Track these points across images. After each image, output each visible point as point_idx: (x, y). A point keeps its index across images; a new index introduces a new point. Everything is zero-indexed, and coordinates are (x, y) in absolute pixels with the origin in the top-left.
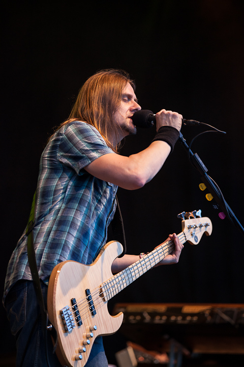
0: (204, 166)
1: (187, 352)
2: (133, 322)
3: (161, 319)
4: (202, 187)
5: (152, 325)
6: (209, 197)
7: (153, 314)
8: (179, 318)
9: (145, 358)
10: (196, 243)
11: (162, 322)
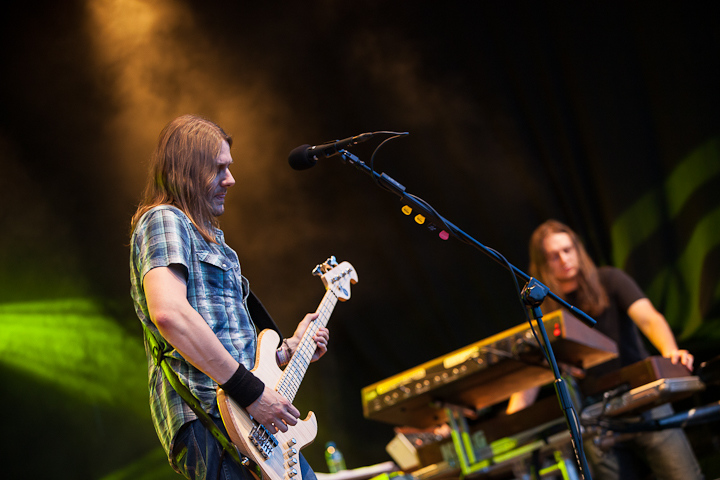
0: (398, 184)
1: (469, 413)
2: (392, 403)
3: (423, 386)
4: (407, 210)
5: (415, 398)
6: (420, 219)
7: (412, 384)
8: (445, 376)
9: (422, 440)
10: (348, 298)
11: (426, 389)
